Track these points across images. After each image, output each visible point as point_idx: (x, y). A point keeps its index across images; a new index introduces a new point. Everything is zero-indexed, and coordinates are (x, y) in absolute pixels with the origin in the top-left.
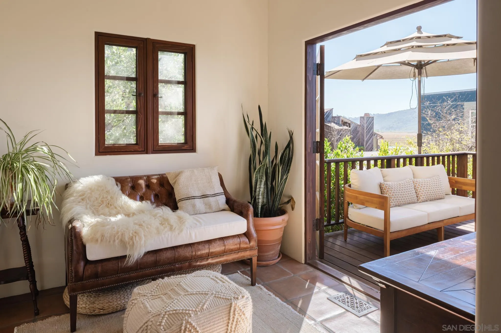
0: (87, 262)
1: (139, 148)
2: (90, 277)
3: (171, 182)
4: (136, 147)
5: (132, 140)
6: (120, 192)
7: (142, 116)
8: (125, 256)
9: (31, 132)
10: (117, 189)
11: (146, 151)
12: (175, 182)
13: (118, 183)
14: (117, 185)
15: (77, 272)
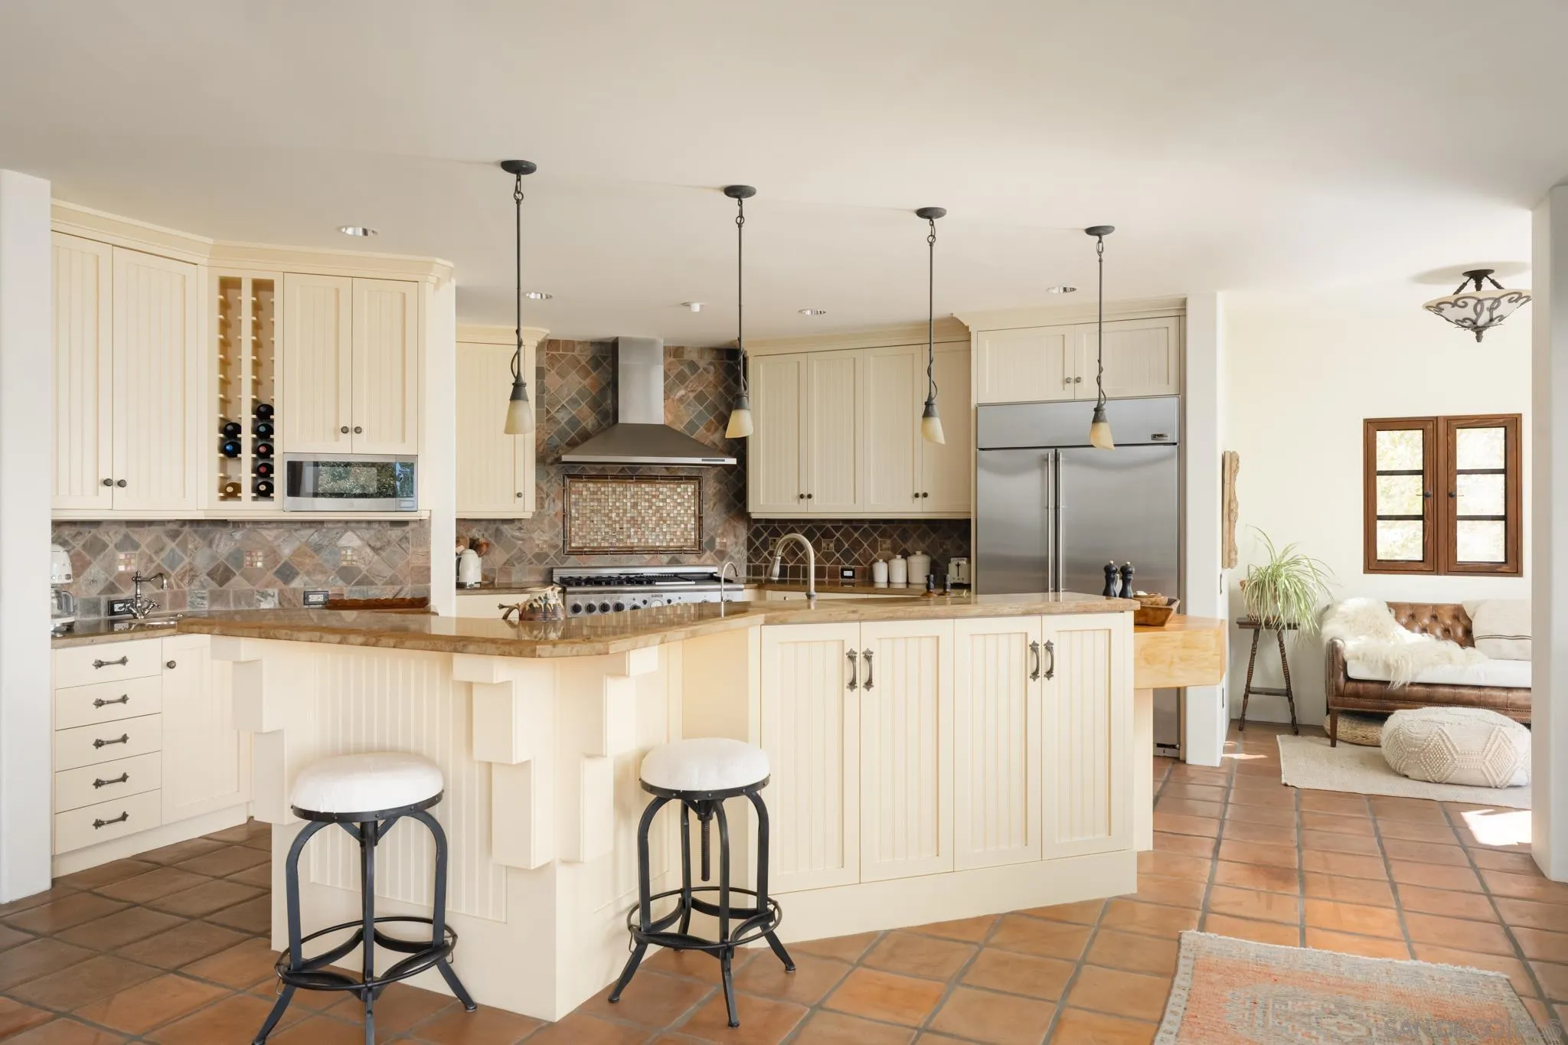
0: (1348, 679)
1: (1426, 567)
2: (1351, 695)
3: (1469, 615)
4: (1421, 566)
5: (1418, 556)
6: (1394, 619)
7: (1429, 523)
8: (1388, 682)
9: (1290, 545)
10: (1389, 617)
11: (1435, 570)
12: (1474, 615)
13: (1392, 610)
14: (1390, 611)
15: (1337, 689)
